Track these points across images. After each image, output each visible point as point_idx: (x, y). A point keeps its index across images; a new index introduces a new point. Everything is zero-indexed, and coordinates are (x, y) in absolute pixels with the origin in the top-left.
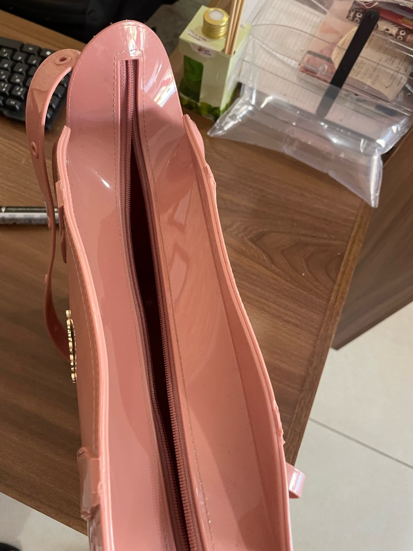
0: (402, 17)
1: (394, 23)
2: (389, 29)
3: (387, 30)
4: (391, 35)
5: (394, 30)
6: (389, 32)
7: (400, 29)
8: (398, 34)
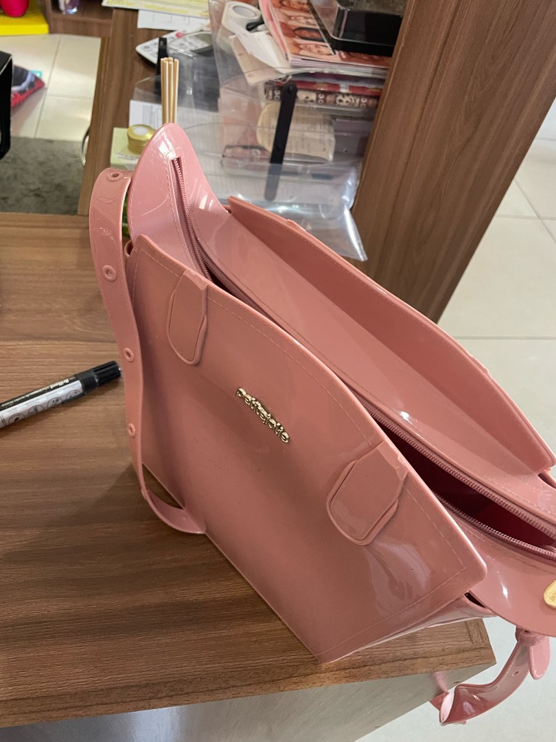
0: (314, 83)
1: (310, 90)
2: (308, 96)
3: (307, 98)
4: (312, 101)
5: (313, 96)
6: (309, 99)
7: (317, 94)
8: (318, 99)
